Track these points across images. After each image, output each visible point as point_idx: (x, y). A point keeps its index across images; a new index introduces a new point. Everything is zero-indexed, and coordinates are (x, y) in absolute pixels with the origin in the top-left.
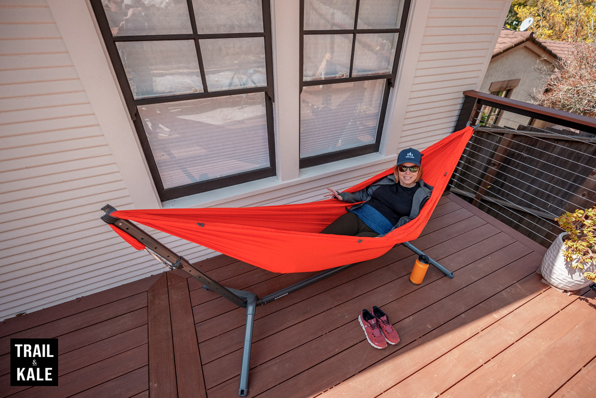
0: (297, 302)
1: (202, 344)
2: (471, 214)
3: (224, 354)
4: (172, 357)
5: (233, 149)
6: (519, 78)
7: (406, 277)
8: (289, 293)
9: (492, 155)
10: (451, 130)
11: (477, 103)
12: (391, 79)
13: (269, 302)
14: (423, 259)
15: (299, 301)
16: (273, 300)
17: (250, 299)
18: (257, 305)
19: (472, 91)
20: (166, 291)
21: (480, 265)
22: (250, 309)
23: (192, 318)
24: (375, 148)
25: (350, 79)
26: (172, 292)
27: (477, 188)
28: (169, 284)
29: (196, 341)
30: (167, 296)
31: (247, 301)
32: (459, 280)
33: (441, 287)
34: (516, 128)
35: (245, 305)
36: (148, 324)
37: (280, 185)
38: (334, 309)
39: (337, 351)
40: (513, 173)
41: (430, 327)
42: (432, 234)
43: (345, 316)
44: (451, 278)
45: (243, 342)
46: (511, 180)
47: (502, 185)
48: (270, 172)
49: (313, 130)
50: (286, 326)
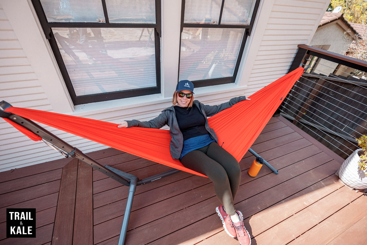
0: (168, 183)
1: (96, 210)
2: (293, 131)
3: (110, 218)
4: (73, 218)
5: (129, 71)
6: (330, 44)
7: (246, 171)
8: (162, 177)
9: (311, 90)
10: (286, 72)
11: (307, 53)
12: (249, 29)
13: (146, 183)
14: (259, 160)
15: (169, 183)
16: (150, 182)
17: (133, 181)
18: (137, 185)
19: (304, 45)
20: (76, 169)
21: (297, 166)
22: (132, 187)
23: (92, 190)
24: (232, 80)
25: (219, 26)
26: (80, 170)
27: (297, 112)
28: (79, 164)
29: (92, 207)
30: (76, 172)
31: (130, 182)
32: (282, 175)
33: (270, 180)
34: (328, 75)
35: (129, 184)
36: (59, 192)
37: (163, 100)
38: (193, 190)
39: (192, 221)
40: (323, 103)
41: (259, 208)
42: (265, 142)
43: (200, 196)
44: (277, 174)
45: (124, 210)
46: (321, 108)
47: (315, 111)
48: (156, 90)
49: (189, 63)
50: (158, 200)
